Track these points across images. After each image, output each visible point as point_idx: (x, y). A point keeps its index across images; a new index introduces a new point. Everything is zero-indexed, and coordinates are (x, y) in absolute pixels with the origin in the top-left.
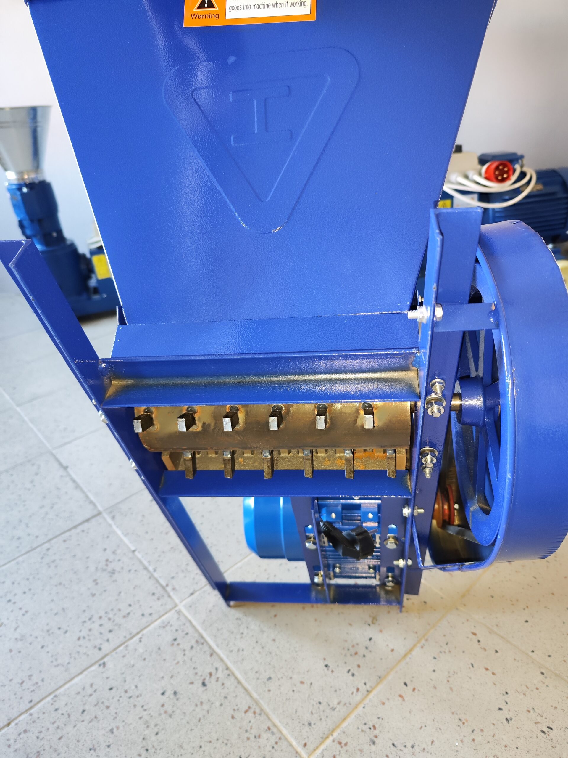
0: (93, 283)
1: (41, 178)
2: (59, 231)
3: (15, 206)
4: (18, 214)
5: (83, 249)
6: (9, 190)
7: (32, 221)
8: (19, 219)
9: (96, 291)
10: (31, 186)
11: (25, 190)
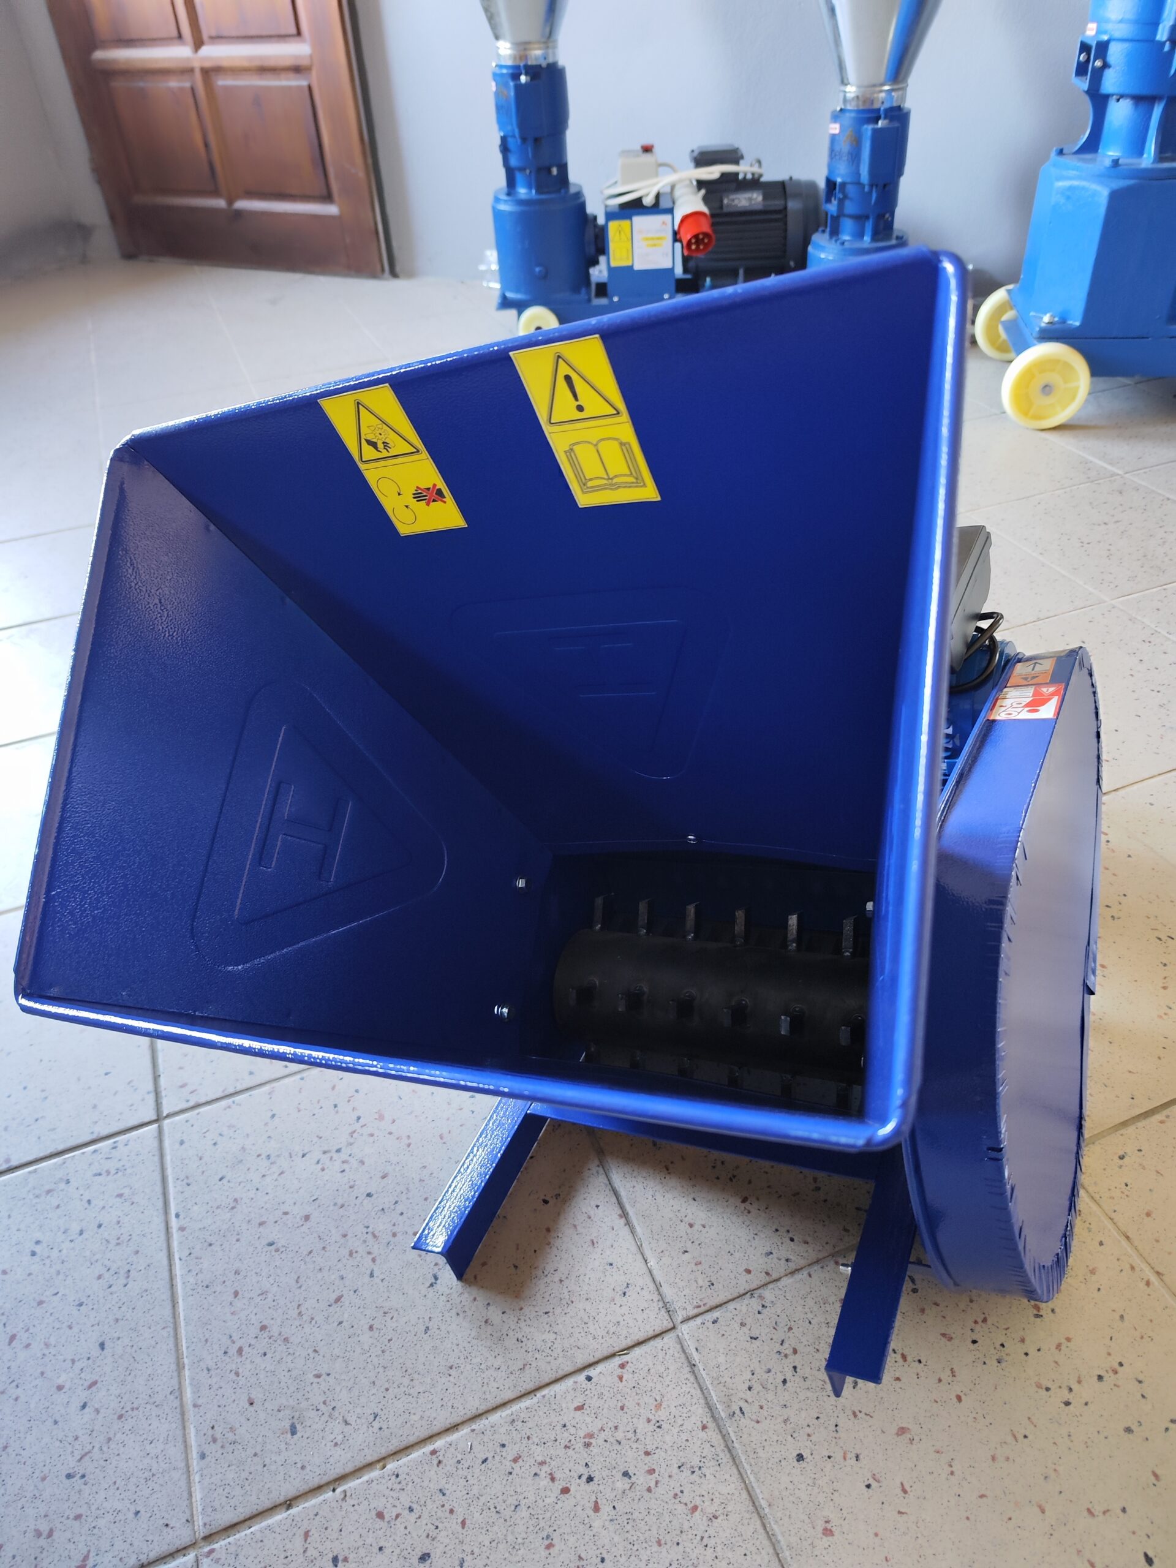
0: (599, 273)
1: (551, 60)
2: (563, 168)
3: (499, 108)
4: (501, 124)
5: (595, 207)
6: (495, 76)
7: (524, 139)
8: (502, 134)
9: (602, 290)
10: (534, 71)
11: (523, 79)
